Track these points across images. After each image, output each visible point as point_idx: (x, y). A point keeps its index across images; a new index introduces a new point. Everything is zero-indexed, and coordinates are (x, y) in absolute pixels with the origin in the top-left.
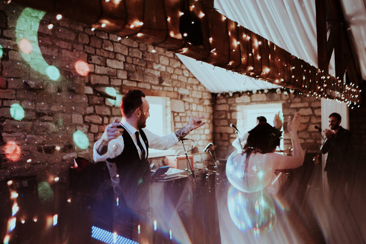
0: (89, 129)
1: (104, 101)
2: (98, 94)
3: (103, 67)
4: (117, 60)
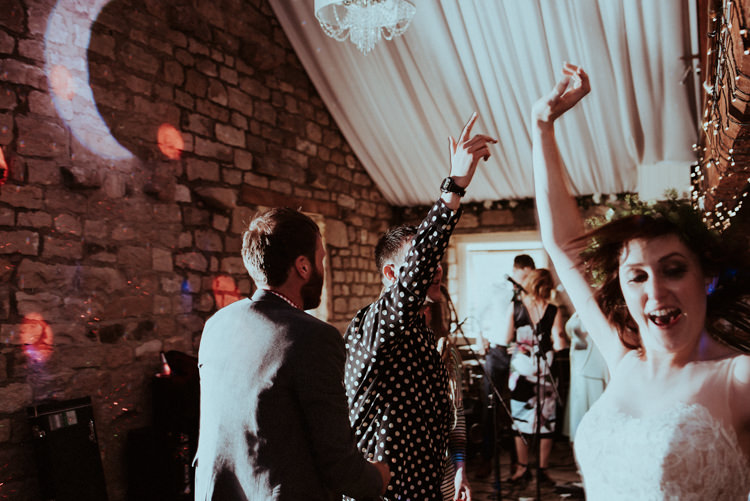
0: (184, 284)
2: (200, 204)
3: (208, 142)
4: (234, 126)
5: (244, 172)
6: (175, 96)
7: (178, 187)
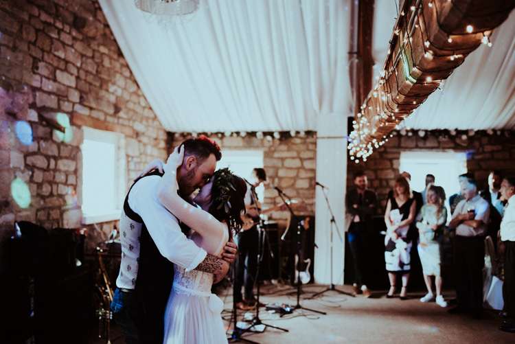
0: (32, 177)
1: (51, 134)
2: (44, 123)
3: (51, 82)
4: (69, 72)
5: (74, 104)
6: (29, 49)
7: (29, 111)
